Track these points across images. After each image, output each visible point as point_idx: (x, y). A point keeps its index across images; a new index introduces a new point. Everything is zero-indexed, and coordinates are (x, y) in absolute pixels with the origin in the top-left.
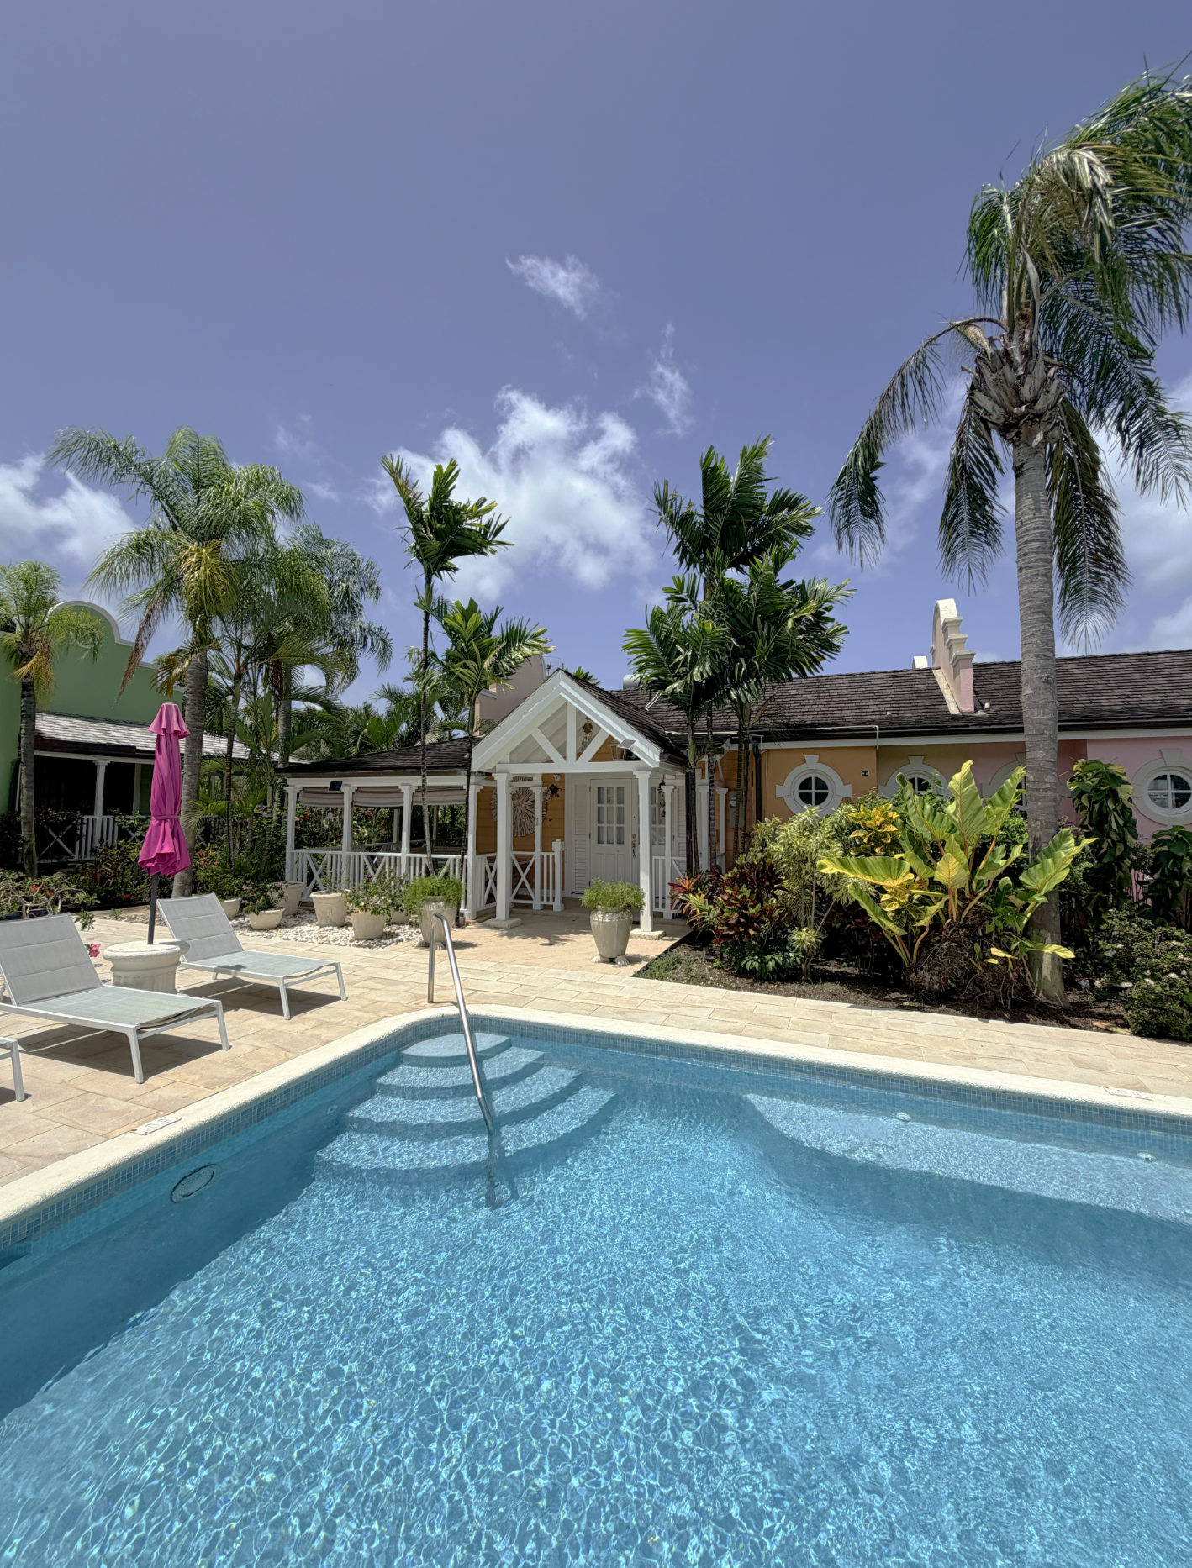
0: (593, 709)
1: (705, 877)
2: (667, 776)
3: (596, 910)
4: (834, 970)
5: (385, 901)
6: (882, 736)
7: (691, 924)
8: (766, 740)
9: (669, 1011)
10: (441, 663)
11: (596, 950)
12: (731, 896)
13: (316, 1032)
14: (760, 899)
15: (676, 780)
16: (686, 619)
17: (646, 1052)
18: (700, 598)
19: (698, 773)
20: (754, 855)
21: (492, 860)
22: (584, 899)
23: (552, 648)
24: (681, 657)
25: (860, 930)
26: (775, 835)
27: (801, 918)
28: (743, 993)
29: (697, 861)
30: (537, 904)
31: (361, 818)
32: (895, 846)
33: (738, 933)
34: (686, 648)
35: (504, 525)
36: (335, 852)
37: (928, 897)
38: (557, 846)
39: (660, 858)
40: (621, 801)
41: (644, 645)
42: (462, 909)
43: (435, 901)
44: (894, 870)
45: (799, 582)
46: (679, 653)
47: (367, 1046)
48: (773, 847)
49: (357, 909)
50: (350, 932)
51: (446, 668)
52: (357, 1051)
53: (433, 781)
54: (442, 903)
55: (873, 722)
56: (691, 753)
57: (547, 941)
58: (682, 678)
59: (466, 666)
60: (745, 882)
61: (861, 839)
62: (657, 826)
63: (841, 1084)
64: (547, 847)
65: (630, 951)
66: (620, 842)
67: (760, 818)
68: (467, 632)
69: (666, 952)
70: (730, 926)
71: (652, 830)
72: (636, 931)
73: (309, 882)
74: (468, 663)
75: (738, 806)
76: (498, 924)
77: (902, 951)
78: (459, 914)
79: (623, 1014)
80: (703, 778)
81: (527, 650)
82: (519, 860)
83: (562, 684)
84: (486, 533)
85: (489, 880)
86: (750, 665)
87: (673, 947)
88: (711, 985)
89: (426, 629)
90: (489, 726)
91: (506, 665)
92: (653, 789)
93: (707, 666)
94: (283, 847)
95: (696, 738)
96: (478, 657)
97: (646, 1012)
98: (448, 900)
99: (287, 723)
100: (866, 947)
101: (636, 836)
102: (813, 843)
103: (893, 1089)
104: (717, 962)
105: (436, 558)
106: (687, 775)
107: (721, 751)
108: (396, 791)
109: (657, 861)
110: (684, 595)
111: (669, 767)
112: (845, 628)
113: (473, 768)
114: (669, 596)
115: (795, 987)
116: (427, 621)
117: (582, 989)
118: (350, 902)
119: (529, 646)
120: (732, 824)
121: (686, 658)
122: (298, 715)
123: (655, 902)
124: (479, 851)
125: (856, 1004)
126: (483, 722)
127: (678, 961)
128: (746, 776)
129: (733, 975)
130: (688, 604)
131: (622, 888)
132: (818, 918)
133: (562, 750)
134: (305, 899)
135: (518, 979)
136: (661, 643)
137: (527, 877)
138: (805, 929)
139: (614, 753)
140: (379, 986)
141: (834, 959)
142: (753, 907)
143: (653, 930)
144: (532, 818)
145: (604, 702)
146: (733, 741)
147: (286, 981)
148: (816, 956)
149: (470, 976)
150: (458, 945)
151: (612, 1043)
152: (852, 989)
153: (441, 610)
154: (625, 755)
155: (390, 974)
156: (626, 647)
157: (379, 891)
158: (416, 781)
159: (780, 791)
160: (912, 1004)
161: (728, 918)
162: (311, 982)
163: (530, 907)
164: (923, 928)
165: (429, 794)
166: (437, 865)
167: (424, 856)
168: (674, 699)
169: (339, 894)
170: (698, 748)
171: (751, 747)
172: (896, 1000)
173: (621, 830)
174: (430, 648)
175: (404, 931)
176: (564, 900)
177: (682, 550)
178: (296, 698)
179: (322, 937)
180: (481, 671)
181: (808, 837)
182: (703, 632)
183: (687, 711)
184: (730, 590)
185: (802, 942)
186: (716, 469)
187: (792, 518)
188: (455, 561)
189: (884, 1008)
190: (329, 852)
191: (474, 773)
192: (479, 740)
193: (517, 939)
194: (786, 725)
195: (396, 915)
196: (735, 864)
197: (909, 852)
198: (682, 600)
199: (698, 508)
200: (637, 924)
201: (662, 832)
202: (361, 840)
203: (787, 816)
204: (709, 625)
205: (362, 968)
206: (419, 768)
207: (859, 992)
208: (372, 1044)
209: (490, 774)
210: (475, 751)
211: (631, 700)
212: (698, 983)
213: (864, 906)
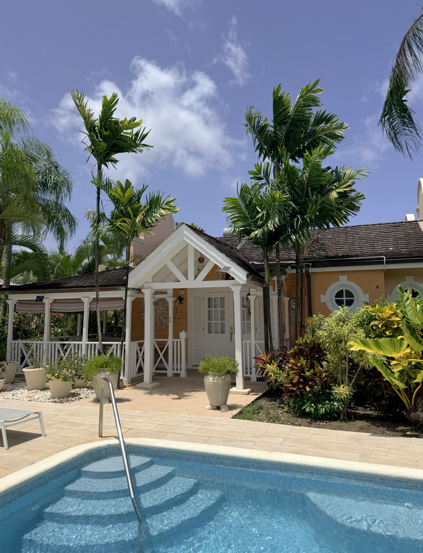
0: (205, 248)
1: (277, 354)
2: (252, 290)
3: (208, 374)
4: (362, 412)
5: (71, 372)
6: (387, 263)
7: (269, 383)
8: (313, 266)
9: (255, 440)
10: (108, 220)
11: (208, 402)
12: (294, 364)
13: (25, 457)
14: (312, 366)
15: (257, 292)
16: (263, 190)
17: (241, 466)
18: (271, 177)
19: (271, 287)
20: (308, 338)
21: (141, 345)
22: (200, 368)
23: (177, 209)
24: (260, 215)
25: (377, 386)
26: (321, 325)
27: (339, 379)
28: (303, 428)
29: (271, 343)
30: (170, 373)
31: (56, 321)
32: (398, 331)
33: (299, 389)
34: (262, 210)
35: (147, 134)
36: (39, 342)
37: (420, 363)
38: (183, 335)
39: (248, 342)
40: (223, 306)
41: (236, 207)
42: (121, 377)
43: (104, 371)
44: (397, 347)
45: (334, 168)
46: (258, 213)
47: (58, 465)
48: (320, 333)
49: (53, 378)
50: (48, 394)
51: (111, 223)
52: (52, 468)
53: (103, 294)
54: (108, 373)
55: (381, 254)
56: (266, 274)
57: (176, 397)
58: (260, 228)
59: (124, 222)
60: (302, 355)
61: (377, 326)
62: (246, 322)
63: (367, 485)
64: (176, 336)
65: (229, 402)
66: (223, 332)
67: (311, 315)
68: (125, 200)
69: (253, 402)
70: (294, 385)
71: (243, 325)
72: (233, 389)
73: (22, 362)
74: (125, 219)
75: (296, 308)
76: (145, 386)
77: (404, 399)
78: (119, 381)
79: (226, 442)
80: (274, 290)
81: (163, 211)
82: (158, 345)
83: (185, 232)
84: (136, 139)
85: (139, 358)
86: (304, 219)
87: (257, 399)
88: (283, 423)
89: (98, 198)
90: (139, 259)
91: (149, 220)
92: (242, 299)
93: (277, 220)
94: (5, 339)
95: (270, 266)
96: (132, 216)
97: (241, 441)
98: (113, 370)
99: (9, 259)
100: (382, 397)
101: (232, 328)
102: (345, 330)
103: (402, 488)
104: (286, 409)
105: (105, 154)
106: (264, 289)
107: (285, 273)
108: (79, 301)
109: (246, 344)
110: (262, 175)
111: (252, 283)
112: (363, 195)
113: (129, 287)
114: (252, 176)
115: (337, 423)
116: (99, 193)
117: (199, 427)
118: (48, 373)
119: (163, 209)
120: (293, 319)
121: (263, 215)
122: (16, 255)
123: (246, 370)
124: (133, 339)
125: (375, 434)
126: (136, 257)
127: (261, 408)
128: (301, 288)
129: (296, 416)
130: (264, 181)
131: (224, 360)
132: (350, 379)
133: (186, 274)
134: (19, 373)
135: (158, 421)
136: (247, 206)
137: (164, 355)
138: (342, 386)
139: (218, 276)
140: (67, 427)
141: (361, 406)
142: (308, 371)
143: (244, 389)
144: (167, 318)
145: (211, 243)
146: (293, 268)
147: (6, 424)
148: (350, 404)
149: (126, 420)
150: (118, 400)
151: (219, 461)
152: (373, 424)
153: (108, 186)
154: (225, 277)
155: (74, 419)
156: (225, 209)
157: (68, 366)
158: (92, 295)
159: (323, 299)
160: (412, 433)
161: (292, 379)
162: (22, 425)
163: (165, 375)
164: (417, 384)
165: (101, 303)
166: (105, 348)
167: (97, 343)
168: (256, 241)
169: (41, 369)
170: (271, 271)
171: (304, 271)
172: (402, 431)
173: (223, 325)
174: (101, 210)
175: (83, 392)
176: (188, 371)
177: (260, 148)
178: (15, 244)
179: (30, 397)
180: (134, 224)
181: (342, 326)
182: (274, 199)
183: (263, 249)
184: (291, 172)
185: (341, 394)
186: (281, 98)
187: (329, 128)
188: (116, 156)
189: (394, 436)
190: (35, 342)
191: (130, 289)
192: (133, 268)
193: (156, 396)
194: (327, 257)
195: (78, 382)
196: (296, 344)
197: (407, 334)
198: (260, 179)
199: (271, 122)
200: (234, 384)
201: (249, 325)
202: (56, 334)
203: (327, 313)
204: (278, 194)
205: (56, 415)
206: (94, 286)
207: (378, 427)
208: (62, 464)
209: (140, 290)
210: (131, 275)
211: (229, 243)
212: (274, 422)
213: (379, 370)
